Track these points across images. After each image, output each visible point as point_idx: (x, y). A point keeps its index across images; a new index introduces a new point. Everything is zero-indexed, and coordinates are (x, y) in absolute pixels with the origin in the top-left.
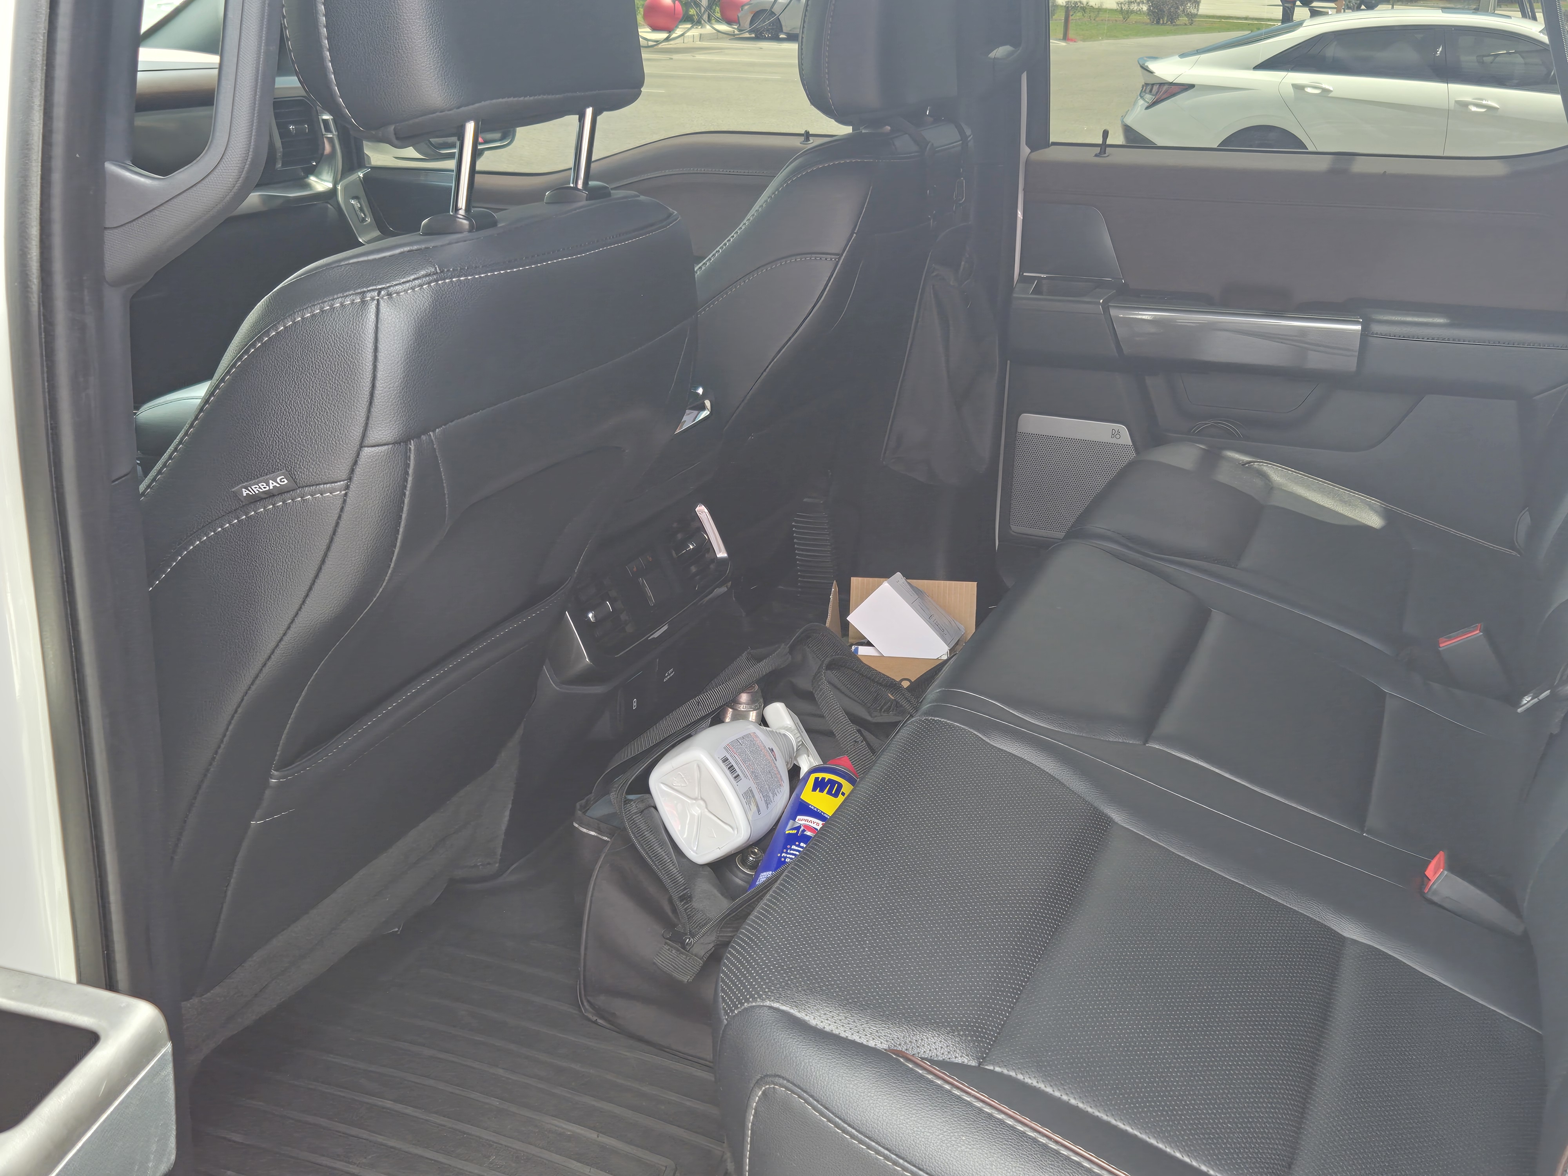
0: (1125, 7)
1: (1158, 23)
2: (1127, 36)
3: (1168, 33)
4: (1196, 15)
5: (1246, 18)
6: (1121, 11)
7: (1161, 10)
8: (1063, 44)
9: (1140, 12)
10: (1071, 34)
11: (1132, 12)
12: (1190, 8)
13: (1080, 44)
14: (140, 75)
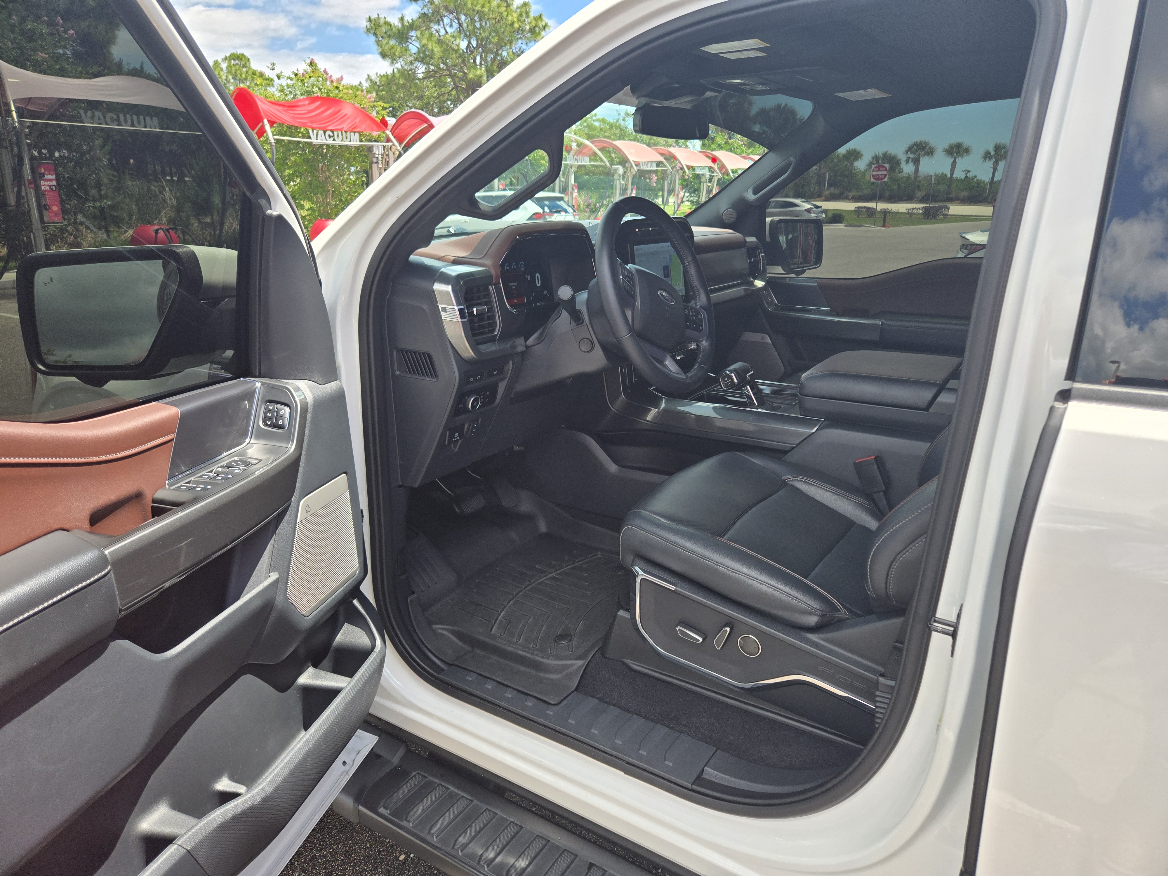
0: (910, 211)
1: (928, 218)
2: (913, 225)
3: (934, 223)
4: (947, 215)
5: (971, 216)
6: (908, 213)
7: (929, 212)
8: (883, 228)
9: (919, 214)
10: (887, 224)
11: (914, 213)
12: (945, 211)
13: (891, 228)
14: (695, 238)
